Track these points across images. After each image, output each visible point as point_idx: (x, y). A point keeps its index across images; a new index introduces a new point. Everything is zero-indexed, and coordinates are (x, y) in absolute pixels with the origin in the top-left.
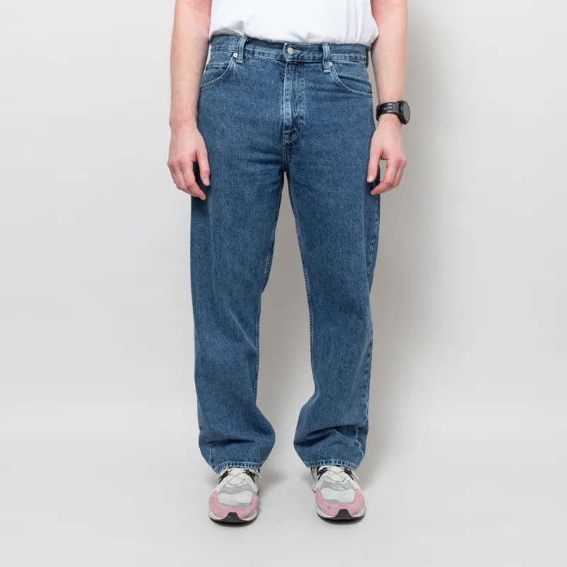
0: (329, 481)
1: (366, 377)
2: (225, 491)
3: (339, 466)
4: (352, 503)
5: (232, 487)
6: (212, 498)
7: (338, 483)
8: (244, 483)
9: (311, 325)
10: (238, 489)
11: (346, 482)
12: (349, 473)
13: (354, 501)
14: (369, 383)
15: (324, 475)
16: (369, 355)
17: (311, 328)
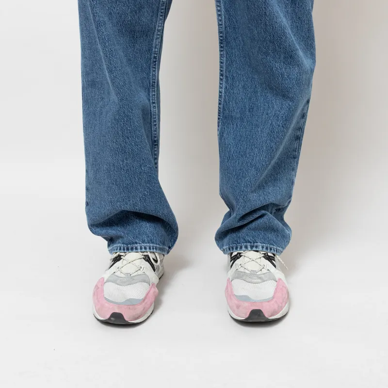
0: (242, 270)
1: (296, 145)
2: (114, 280)
3: (257, 251)
4: (269, 301)
5: (122, 275)
6: (97, 287)
7: (253, 273)
8: (140, 272)
9: (221, 75)
10: (130, 280)
11: (264, 271)
12: (270, 259)
13: (273, 297)
14: (299, 153)
15: (238, 262)
16: (304, 116)
17: (221, 79)
